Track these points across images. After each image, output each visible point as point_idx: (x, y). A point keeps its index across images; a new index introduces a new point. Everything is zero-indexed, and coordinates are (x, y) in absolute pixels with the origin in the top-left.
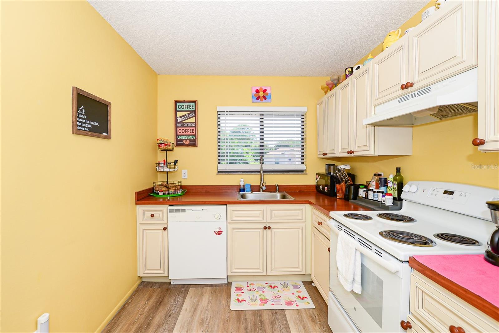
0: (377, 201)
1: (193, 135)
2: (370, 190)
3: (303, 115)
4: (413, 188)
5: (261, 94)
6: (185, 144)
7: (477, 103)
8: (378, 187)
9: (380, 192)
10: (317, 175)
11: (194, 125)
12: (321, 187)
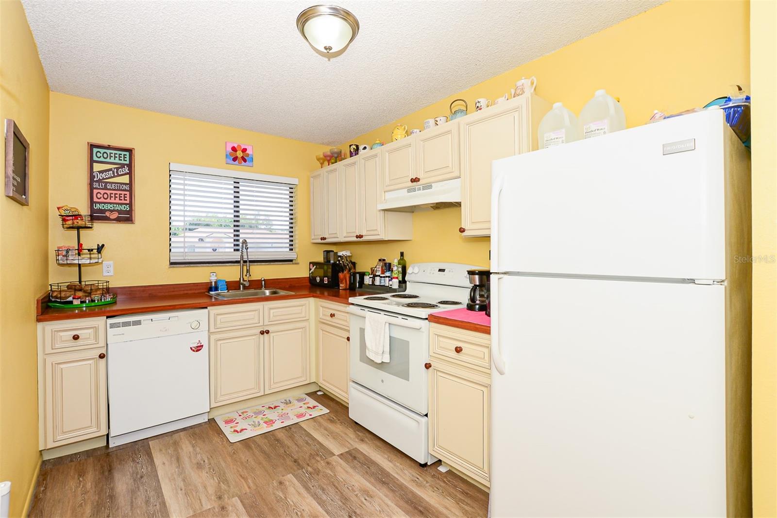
0: (384, 286)
1: (126, 204)
2: (377, 276)
3: (292, 188)
4: (416, 270)
5: (239, 154)
6: (109, 217)
7: (461, 202)
8: (383, 272)
9: (387, 277)
10: (311, 265)
11: (127, 188)
12: (318, 279)
